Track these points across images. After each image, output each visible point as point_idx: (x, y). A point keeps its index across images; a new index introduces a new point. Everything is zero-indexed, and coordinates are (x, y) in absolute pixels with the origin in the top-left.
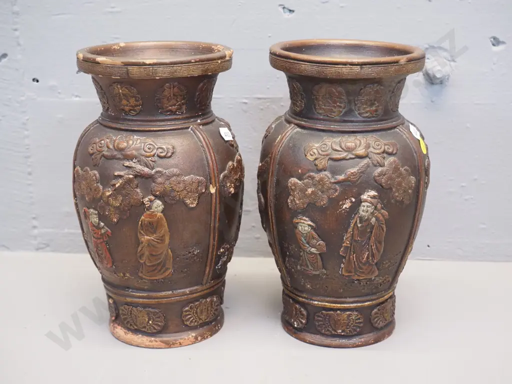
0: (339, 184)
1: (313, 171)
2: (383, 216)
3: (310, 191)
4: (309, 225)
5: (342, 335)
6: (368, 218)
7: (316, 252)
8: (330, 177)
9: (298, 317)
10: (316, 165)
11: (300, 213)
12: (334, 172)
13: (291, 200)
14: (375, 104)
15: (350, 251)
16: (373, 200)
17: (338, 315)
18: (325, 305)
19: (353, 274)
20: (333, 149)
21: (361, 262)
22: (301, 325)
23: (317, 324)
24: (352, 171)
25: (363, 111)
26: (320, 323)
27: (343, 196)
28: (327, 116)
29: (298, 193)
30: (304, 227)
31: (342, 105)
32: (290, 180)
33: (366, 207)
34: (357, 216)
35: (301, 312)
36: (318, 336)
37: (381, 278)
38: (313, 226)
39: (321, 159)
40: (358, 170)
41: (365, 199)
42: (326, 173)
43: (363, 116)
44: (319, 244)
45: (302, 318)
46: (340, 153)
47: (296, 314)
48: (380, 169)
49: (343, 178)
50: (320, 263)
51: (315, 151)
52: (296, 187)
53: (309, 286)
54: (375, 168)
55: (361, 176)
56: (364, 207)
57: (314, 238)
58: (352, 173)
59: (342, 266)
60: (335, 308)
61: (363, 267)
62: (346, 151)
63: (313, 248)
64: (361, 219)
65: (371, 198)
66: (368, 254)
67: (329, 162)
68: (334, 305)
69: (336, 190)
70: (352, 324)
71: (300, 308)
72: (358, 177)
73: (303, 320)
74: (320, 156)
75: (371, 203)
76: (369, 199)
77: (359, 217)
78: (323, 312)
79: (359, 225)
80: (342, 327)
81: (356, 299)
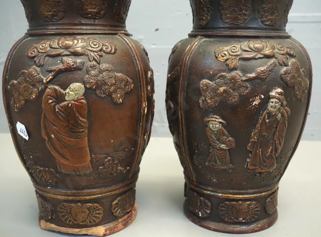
0: (250, 82)
1: (224, 71)
2: (287, 112)
3: (222, 89)
4: (220, 123)
5: (243, 222)
6: (276, 114)
7: (226, 148)
8: (241, 75)
9: (202, 208)
10: (227, 65)
11: (211, 112)
12: (245, 71)
13: (202, 100)
14: (275, 13)
15: (257, 146)
16: (280, 97)
17: (240, 204)
18: (229, 197)
19: (257, 167)
20: (242, 50)
21: (265, 156)
22: (205, 215)
23: (221, 213)
24: (263, 69)
25: (265, 19)
26: (223, 212)
27: (253, 94)
28: (233, 24)
29: (210, 93)
30: (215, 124)
31: (247, 13)
32: (202, 82)
33: (274, 103)
34: (265, 112)
35: (205, 203)
36: (221, 224)
37: (277, 171)
38: (224, 123)
39: (232, 59)
40: (267, 68)
41: (273, 96)
42: (237, 72)
43: (264, 24)
44: (229, 141)
45: (206, 209)
46: (250, 53)
47: (201, 205)
48: (285, 68)
49: (254, 75)
50: (228, 158)
51: (226, 52)
52: (207, 87)
53: (215, 180)
54: (281, 67)
55: (270, 74)
56: (273, 103)
57: (224, 135)
58: (262, 71)
59: (248, 160)
60: (238, 198)
61: (267, 160)
62: (255, 51)
63: (222, 144)
64: (269, 114)
65: (278, 94)
66: (272, 148)
67: (239, 61)
68: (237, 196)
69: (247, 88)
70: (251, 212)
71: (205, 200)
72: (267, 75)
73: (207, 211)
74: (230, 57)
75: (278, 99)
76: (277, 95)
77: (267, 113)
78: (226, 202)
79: (267, 121)
80: (244, 215)
81: (256, 190)
